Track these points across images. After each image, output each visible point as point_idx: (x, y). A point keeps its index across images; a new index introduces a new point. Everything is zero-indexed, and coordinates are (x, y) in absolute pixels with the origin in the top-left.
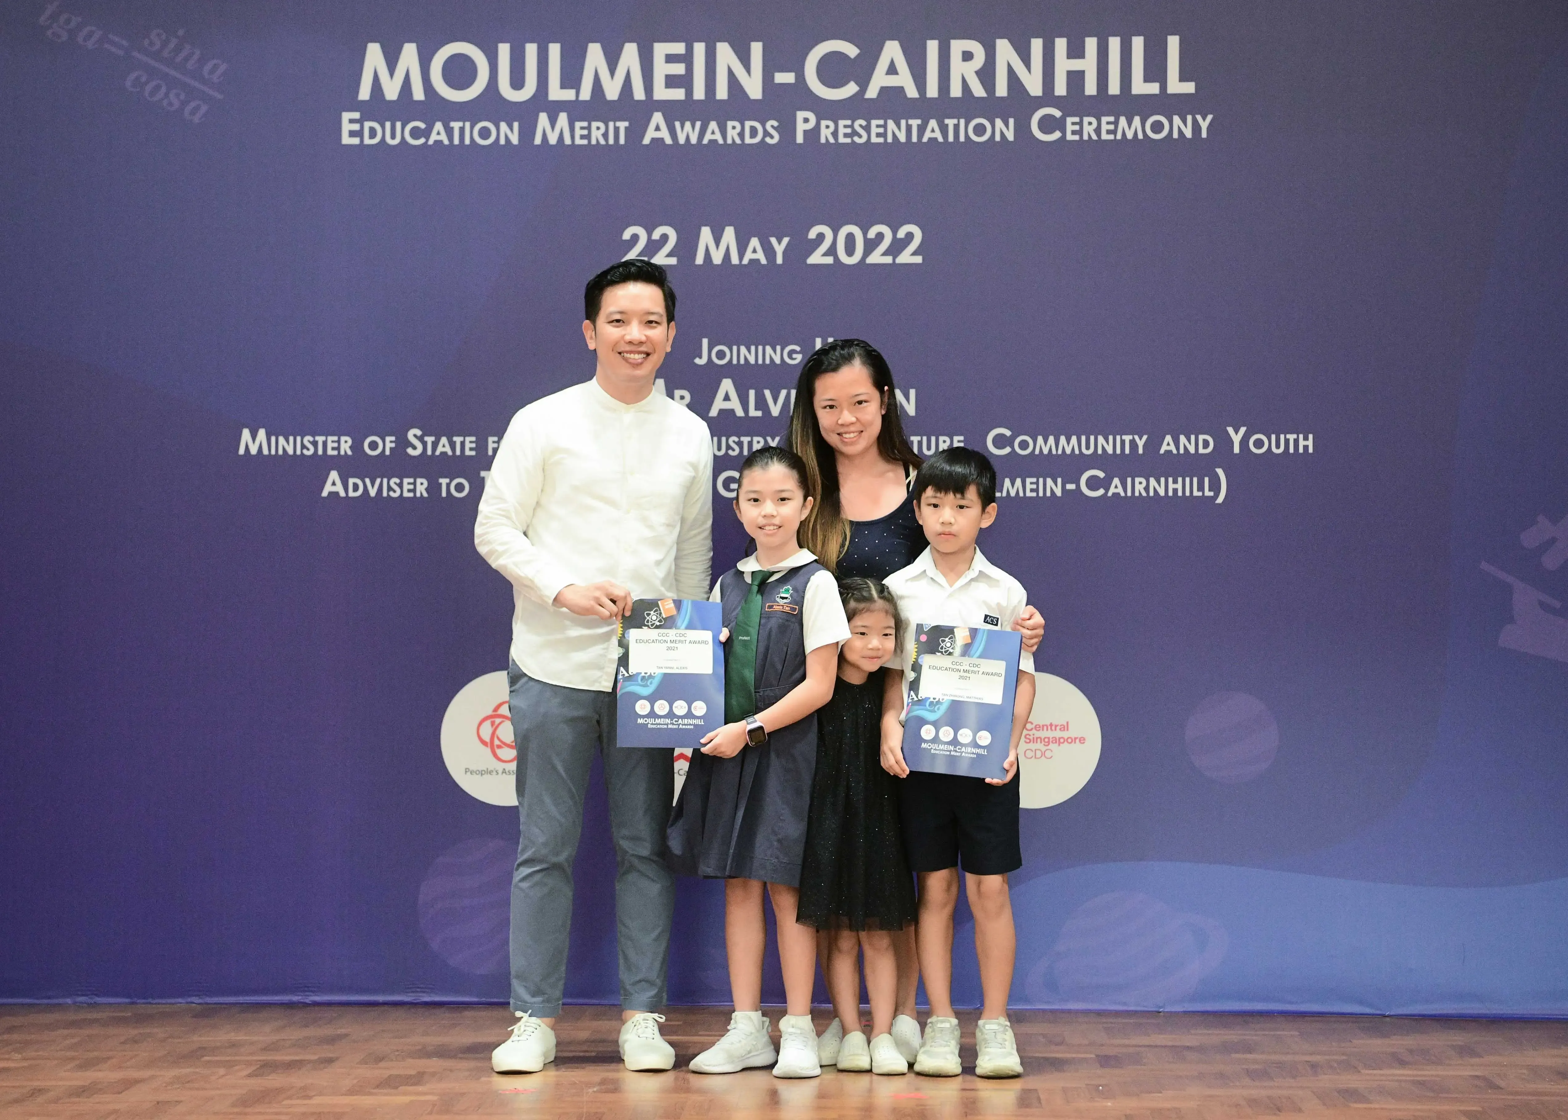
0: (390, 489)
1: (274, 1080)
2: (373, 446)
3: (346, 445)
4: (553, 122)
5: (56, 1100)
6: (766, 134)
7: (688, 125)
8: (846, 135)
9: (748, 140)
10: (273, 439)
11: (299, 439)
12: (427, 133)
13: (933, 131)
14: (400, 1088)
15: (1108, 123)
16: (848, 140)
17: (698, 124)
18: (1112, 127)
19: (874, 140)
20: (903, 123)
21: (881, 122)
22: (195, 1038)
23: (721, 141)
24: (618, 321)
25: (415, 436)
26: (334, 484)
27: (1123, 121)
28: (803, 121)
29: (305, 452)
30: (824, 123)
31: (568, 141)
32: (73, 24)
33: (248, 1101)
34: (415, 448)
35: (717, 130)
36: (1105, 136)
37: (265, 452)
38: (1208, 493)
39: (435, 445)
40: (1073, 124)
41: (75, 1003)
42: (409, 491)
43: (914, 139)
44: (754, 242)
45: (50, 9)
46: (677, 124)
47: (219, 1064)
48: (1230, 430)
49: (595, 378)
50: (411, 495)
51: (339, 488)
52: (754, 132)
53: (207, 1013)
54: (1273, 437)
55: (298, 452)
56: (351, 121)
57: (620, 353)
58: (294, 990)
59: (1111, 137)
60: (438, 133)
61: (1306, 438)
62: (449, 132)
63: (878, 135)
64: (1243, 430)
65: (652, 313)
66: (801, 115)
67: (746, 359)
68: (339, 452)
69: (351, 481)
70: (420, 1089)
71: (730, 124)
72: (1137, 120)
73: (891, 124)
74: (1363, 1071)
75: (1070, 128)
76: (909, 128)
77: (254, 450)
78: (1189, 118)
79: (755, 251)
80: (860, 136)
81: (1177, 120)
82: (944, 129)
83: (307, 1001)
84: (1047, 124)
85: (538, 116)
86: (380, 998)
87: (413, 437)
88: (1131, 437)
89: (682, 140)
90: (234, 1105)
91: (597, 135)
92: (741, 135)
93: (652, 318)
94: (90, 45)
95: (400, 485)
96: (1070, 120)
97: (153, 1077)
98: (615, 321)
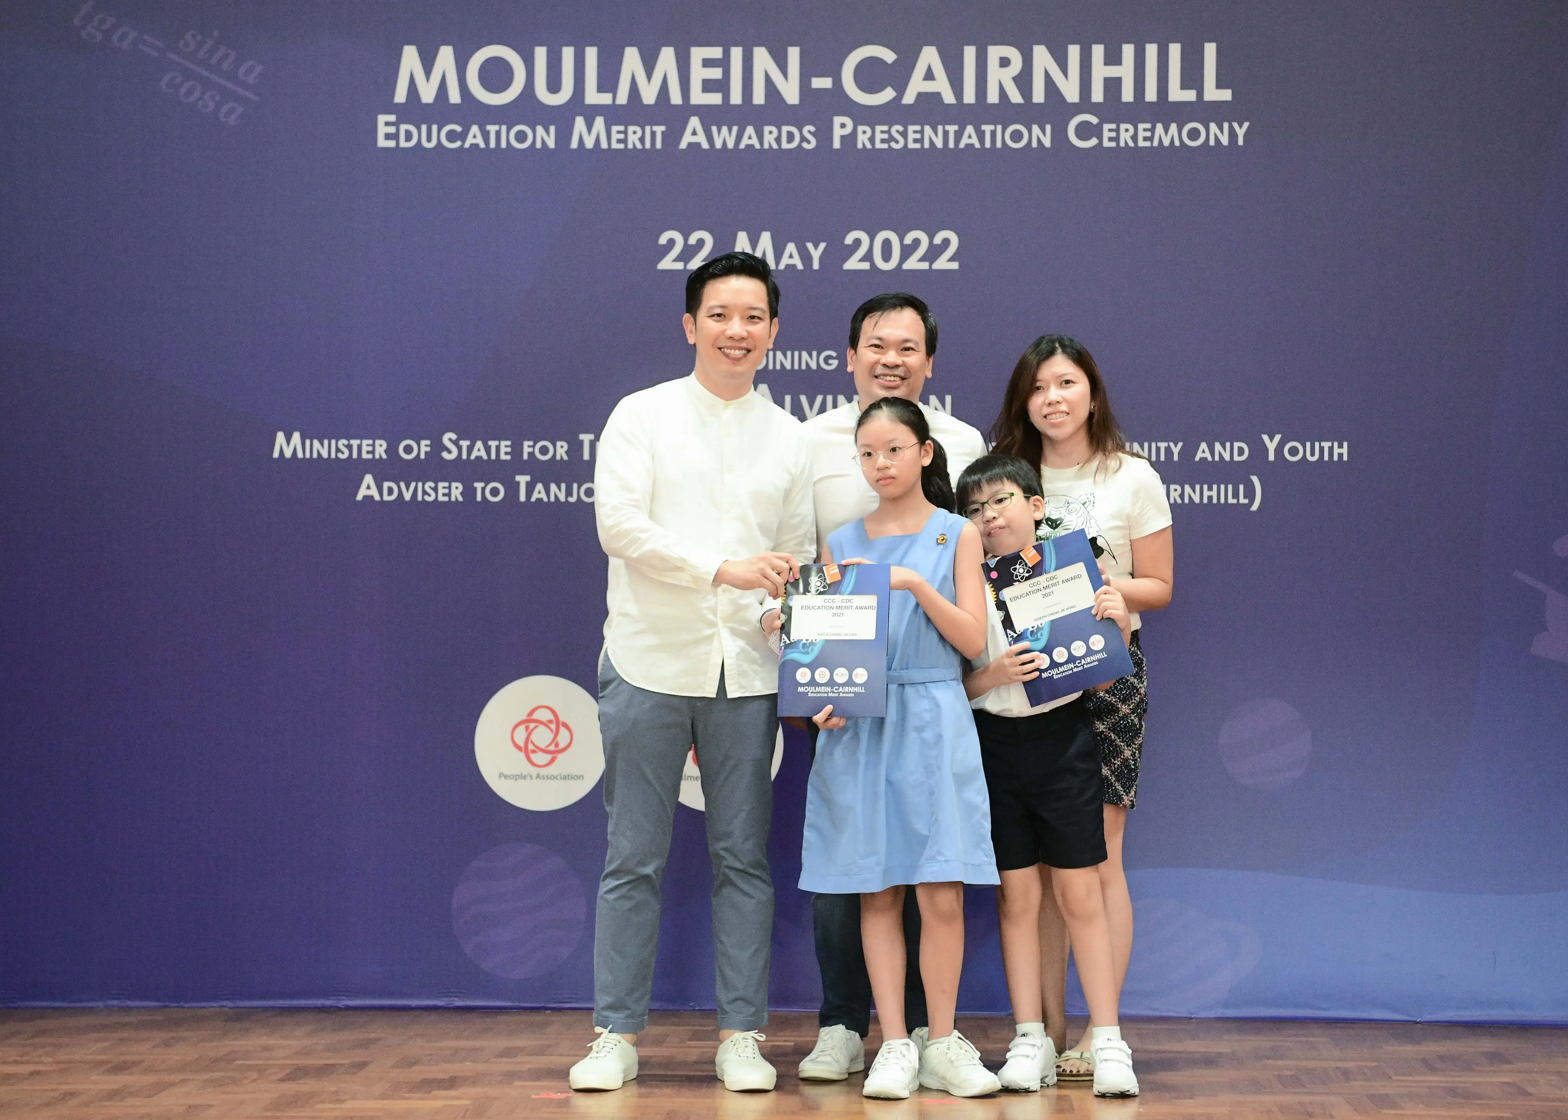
0: (425, 493)
1: (305, 1086)
2: (408, 450)
3: (381, 448)
4: (590, 127)
5: (87, 1104)
6: (803, 139)
7: (725, 129)
8: (883, 141)
9: (785, 145)
10: (308, 442)
11: (333, 442)
12: (463, 136)
13: (969, 136)
14: (433, 1092)
15: (1145, 130)
16: (885, 146)
17: (735, 129)
18: (1148, 134)
19: (911, 145)
20: (940, 128)
21: (918, 128)
22: (226, 1042)
23: (758, 146)
24: (719, 315)
25: (450, 440)
26: (368, 488)
27: (1159, 127)
28: (841, 126)
29: (340, 455)
30: (861, 129)
31: (604, 145)
32: (107, 26)
33: (278, 1105)
34: (450, 452)
35: (754, 135)
36: (1141, 143)
37: (300, 455)
38: (1243, 501)
39: (470, 449)
40: (1110, 130)
41: (107, 1007)
42: (444, 495)
43: (951, 145)
44: (791, 247)
45: (85, 9)
46: (714, 129)
47: (249, 1068)
48: (1265, 438)
49: (693, 373)
50: (446, 499)
51: (374, 492)
52: (791, 137)
53: (240, 1017)
54: (1308, 444)
55: (333, 456)
56: (387, 124)
57: (720, 349)
58: (326, 995)
59: (1148, 144)
60: (474, 136)
61: (1341, 446)
62: (486, 135)
63: (916, 141)
64: (1278, 437)
65: (755, 309)
66: (838, 120)
67: (782, 364)
68: (374, 456)
69: (386, 485)
70: (453, 1093)
71: (767, 129)
72: (1173, 127)
73: (928, 130)
74: (1395, 1078)
75: (1106, 134)
76: (946, 134)
77: (288, 454)
78: (1226, 125)
79: (791, 256)
80: (897, 142)
81: (1213, 127)
82: (981, 135)
83: (340, 1005)
84: (1084, 131)
85: (574, 119)
86: (414, 1003)
87: (448, 440)
88: (1166, 444)
89: (718, 145)
90: (266, 1109)
91: (633, 140)
92: (778, 140)
93: (755, 313)
94: (125, 45)
95: (435, 489)
96: (1106, 127)
97: (183, 1081)
98: (716, 316)
